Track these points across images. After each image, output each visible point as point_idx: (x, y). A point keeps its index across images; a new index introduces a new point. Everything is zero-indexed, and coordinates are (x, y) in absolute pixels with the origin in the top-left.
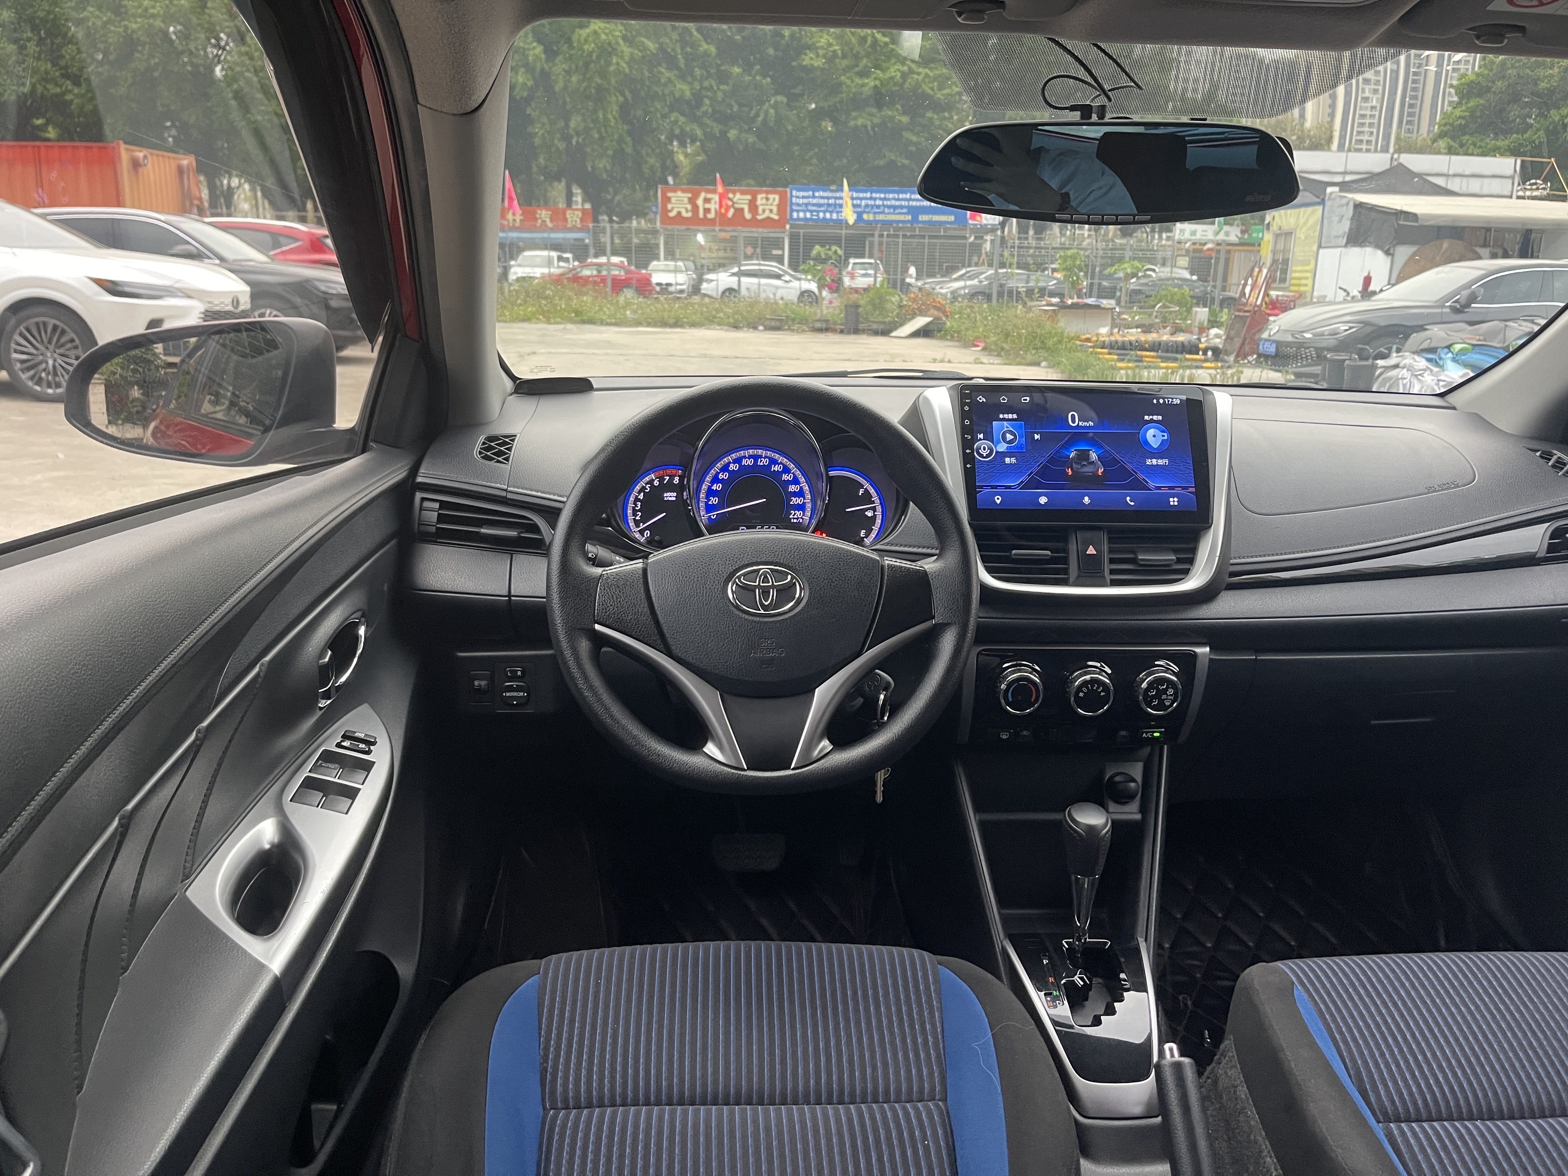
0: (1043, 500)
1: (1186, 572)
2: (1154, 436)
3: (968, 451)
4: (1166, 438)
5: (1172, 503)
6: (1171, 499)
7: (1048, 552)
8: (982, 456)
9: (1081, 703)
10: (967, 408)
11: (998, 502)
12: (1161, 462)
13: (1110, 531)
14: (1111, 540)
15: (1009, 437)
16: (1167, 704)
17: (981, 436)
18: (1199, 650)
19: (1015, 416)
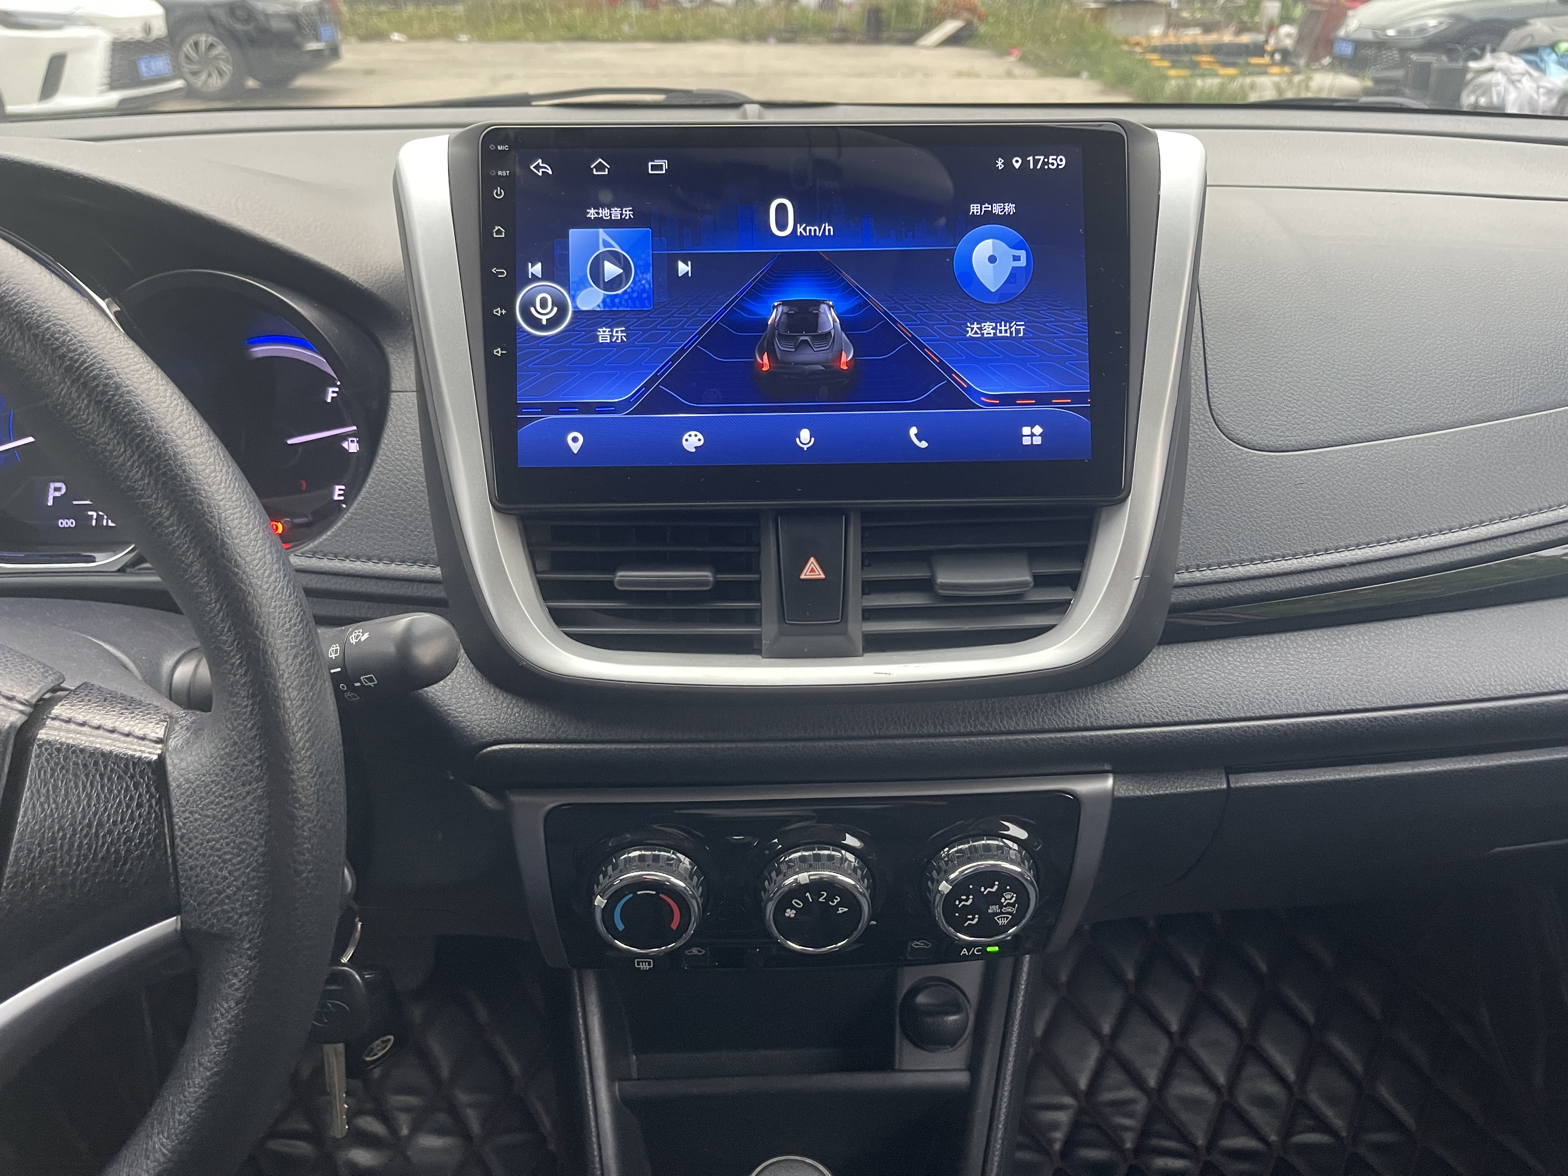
0: (692, 441)
1: (1062, 608)
2: (992, 259)
3: (498, 312)
4: (1023, 263)
5: (1026, 441)
6: (1026, 430)
7: (706, 575)
8: (535, 323)
9: (790, 930)
10: (499, 193)
11: (575, 447)
12: (1004, 330)
13: (866, 515)
14: (866, 536)
15: (611, 270)
16: (1002, 922)
17: (536, 269)
18: (1084, 787)
19: (628, 212)
